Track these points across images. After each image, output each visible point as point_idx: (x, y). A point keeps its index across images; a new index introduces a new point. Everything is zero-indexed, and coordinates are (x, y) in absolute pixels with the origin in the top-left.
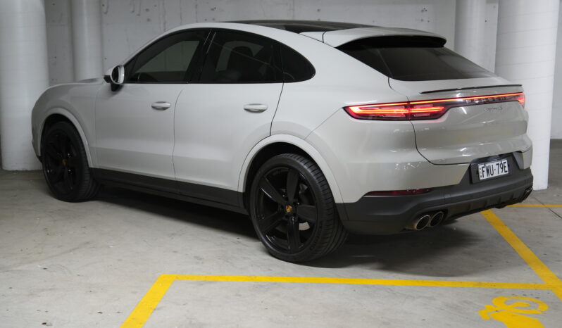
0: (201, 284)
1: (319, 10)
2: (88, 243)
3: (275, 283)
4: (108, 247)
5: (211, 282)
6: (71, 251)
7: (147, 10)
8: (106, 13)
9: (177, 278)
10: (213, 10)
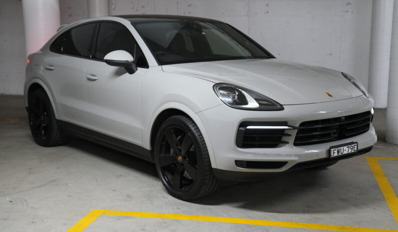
0: (119, 218)
1: (267, 5)
2: (54, 181)
3: (177, 221)
4: (68, 184)
5: (128, 217)
6: (38, 187)
7: (143, 7)
8: (114, 9)
9: (104, 213)
10: (189, 6)
